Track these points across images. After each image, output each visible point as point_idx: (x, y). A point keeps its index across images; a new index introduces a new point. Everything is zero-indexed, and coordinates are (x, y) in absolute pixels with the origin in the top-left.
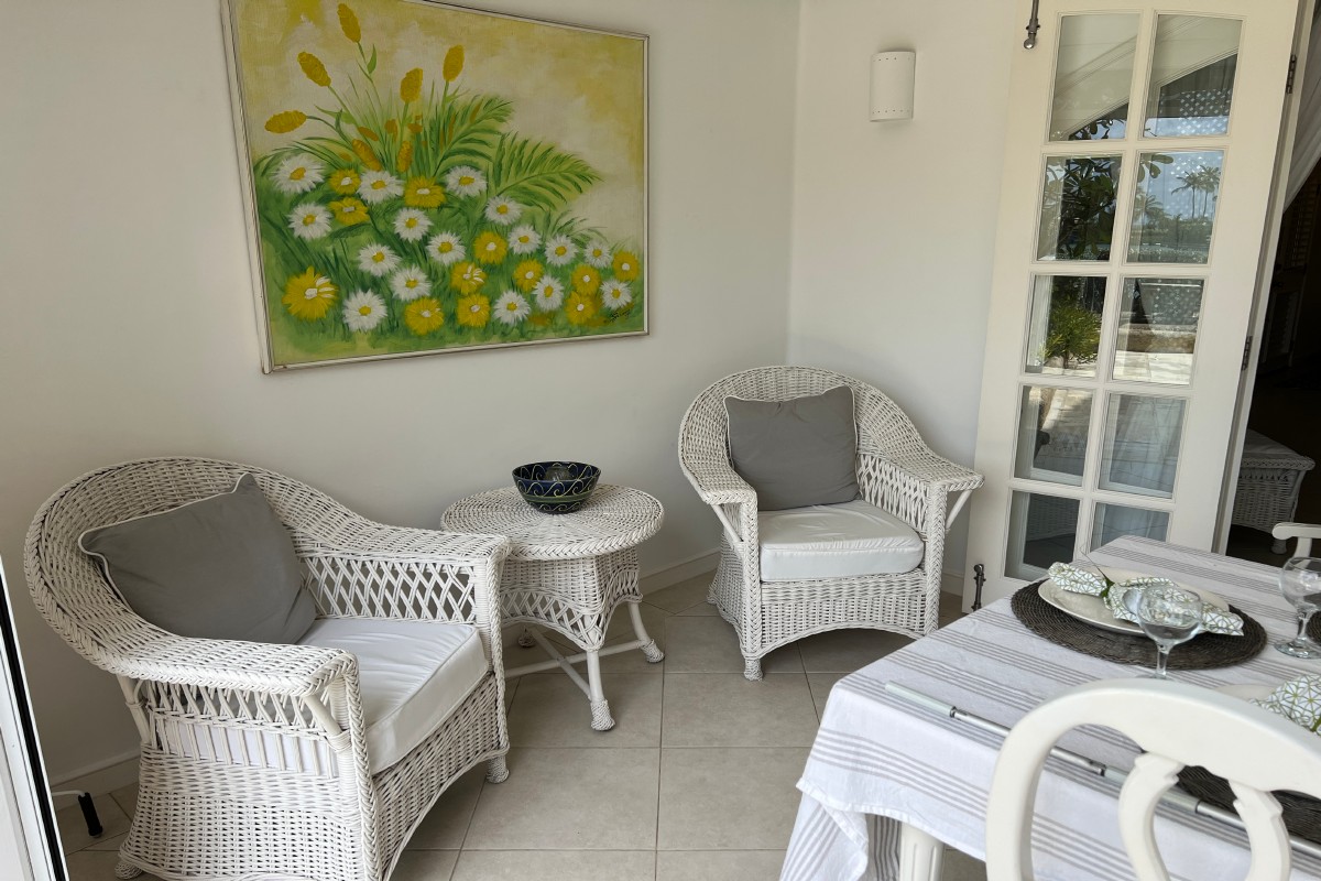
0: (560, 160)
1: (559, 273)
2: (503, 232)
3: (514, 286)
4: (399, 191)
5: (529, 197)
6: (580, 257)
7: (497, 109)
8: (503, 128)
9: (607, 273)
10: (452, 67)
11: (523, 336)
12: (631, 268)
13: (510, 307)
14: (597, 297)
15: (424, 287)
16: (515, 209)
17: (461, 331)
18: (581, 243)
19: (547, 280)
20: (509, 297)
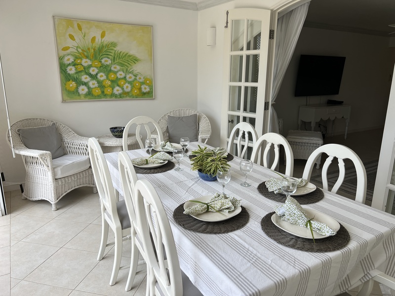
0: (130, 56)
1: (130, 83)
2: (116, 73)
3: (118, 86)
4: (91, 63)
5: (122, 65)
6: (135, 79)
7: (114, 45)
8: (115, 49)
9: (142, 83)
10: (103, 35)
11: (121, 97)
12: (150, 82)
13: (117, 90)
14: (140, 89)
15: (96, 85)
16: (118, 67)
17: (105, 95)
18: (135, 76)
19: (127, 84)
20: (117, 88)
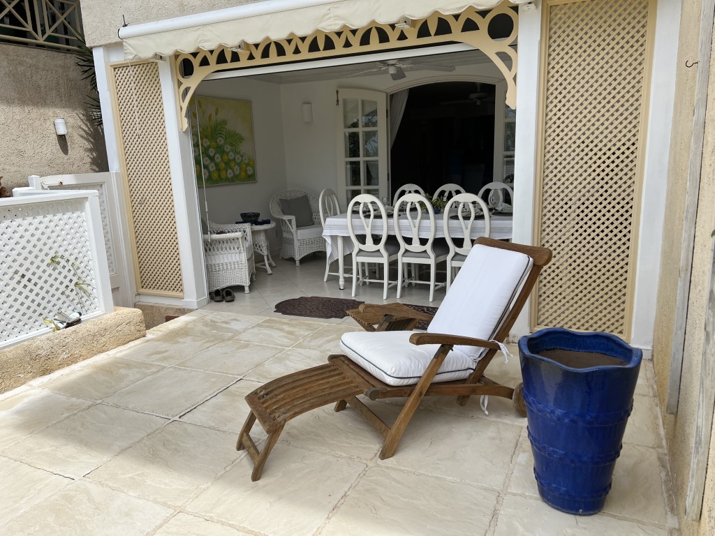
0: (237, 135)
1: (239, 164)
2: (228, 154)
3: (230, 168)
4: (209, 144)
5: (232, 145)
6: (242, 160)
7: (225, 122)
8: (226, 127)
9: (248, 165)
10: (217, 114)
11: (233, 182)
12: (252, 163)
13: (230, 174)
14: (246, 171)
15: (214, 168)
16: (229, 147)
17: (221, 179)
18: (242, 156)
19: (236, 166)
20: (230, 171)
